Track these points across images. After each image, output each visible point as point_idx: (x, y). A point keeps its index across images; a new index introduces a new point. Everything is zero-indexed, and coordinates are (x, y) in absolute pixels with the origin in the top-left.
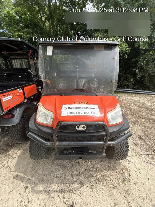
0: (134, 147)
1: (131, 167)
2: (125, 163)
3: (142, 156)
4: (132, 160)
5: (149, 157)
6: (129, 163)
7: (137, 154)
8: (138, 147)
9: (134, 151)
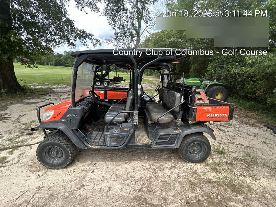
0: (51, 192)
1: (34, 175)
2: (41, 172)
3: (33, 194)
4: (39, 179)
5: (25, 202)
6: (38, 175)
7: (41, 189)
8: (47, 197)
9: (47, 188)
